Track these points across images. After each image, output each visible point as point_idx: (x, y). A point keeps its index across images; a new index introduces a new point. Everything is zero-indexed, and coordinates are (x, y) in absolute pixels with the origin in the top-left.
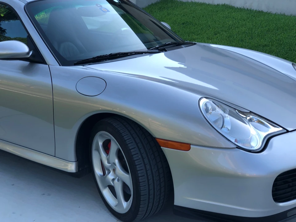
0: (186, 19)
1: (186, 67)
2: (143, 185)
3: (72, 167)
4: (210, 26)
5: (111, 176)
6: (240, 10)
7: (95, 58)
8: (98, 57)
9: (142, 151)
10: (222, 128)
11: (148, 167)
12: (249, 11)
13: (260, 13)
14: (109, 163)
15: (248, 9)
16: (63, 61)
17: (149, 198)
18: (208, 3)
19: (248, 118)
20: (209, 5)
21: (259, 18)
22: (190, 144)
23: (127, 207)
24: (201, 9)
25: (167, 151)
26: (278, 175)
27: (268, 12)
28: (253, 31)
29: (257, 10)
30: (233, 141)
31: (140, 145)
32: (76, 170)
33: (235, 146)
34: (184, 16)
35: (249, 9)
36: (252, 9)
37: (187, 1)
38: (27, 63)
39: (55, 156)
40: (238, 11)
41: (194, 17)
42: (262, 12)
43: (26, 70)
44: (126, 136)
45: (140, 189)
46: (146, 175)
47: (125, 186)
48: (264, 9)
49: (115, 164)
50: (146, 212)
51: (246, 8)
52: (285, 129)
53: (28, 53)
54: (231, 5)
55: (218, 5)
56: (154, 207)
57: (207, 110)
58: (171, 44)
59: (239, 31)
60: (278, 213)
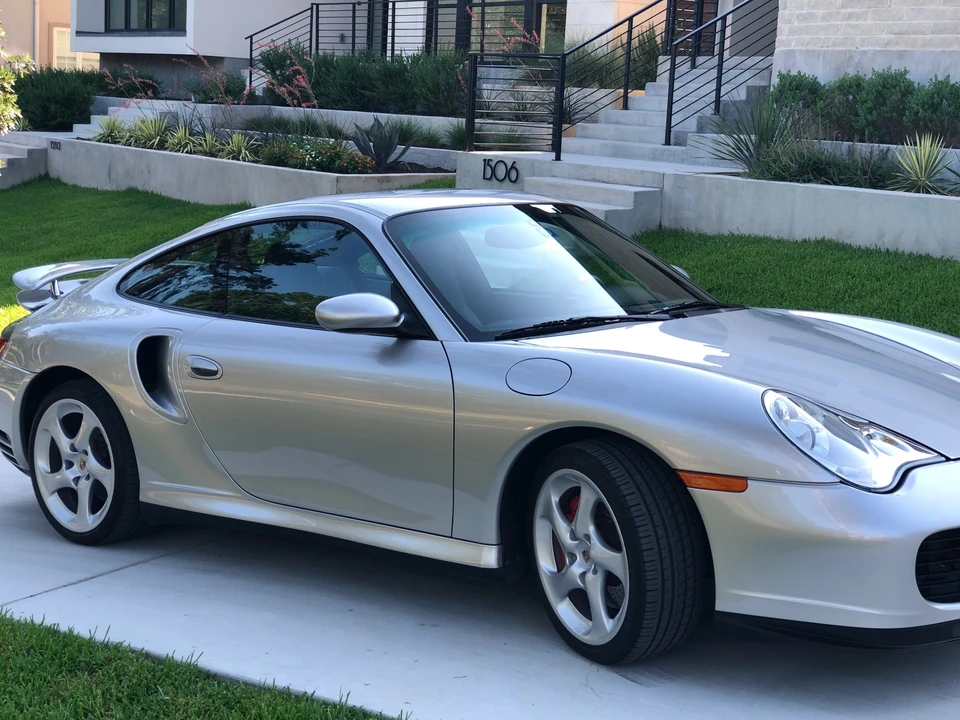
0: (718, 278)
1: (728, 355)
2: (652, 568)
3: (489, 558)
4: (782, 296)
5: (576, 569)
6: (868, 253)
7: (538, 326)
8: (544, 325)
9: (649, 499)
10: (813, 447)
11: (661, 531)
12: (892, 257)
13: (922, 260)
14: (574, 537)
15: (888, 251)
16: (471, 334)
17: (663, 597)
18: (776, 238)
19: (865, 433)
20: (779, 241)
21: (919, 272)
22: (746, 478)
23: (614, 627)
24: (757, 253)
25: (701, 496)
26: (924, 538)
27: (945, 258)
28: (903, 305)
29: (915, 253)
30: (834, 470)
31: (644, 488)
32: (499, 563)
33: (838, 480)
34: (710, 270)
35: (891, 250)
36: (900, 250)
37: (716, 233)
38: (391, 340)
39: (451, 537)
40: (861, 257)
41: (739, 274)
42: (928, 257)
43: (387, 355)
44: (617, 471)
45: (645, 576)
46: (656, 548)
47: (611, 580)
48: (933, 248)
49: (588, 537)
50: (653, 639)
51: (883, 249)
52: (942, 455)
53: (397, 319)
54: (841, 241)
55: (805, 241)
56: (672, 622)
57: (780, 414)
58: (695, 306)
59: (862, 307)
60: (934, 623)
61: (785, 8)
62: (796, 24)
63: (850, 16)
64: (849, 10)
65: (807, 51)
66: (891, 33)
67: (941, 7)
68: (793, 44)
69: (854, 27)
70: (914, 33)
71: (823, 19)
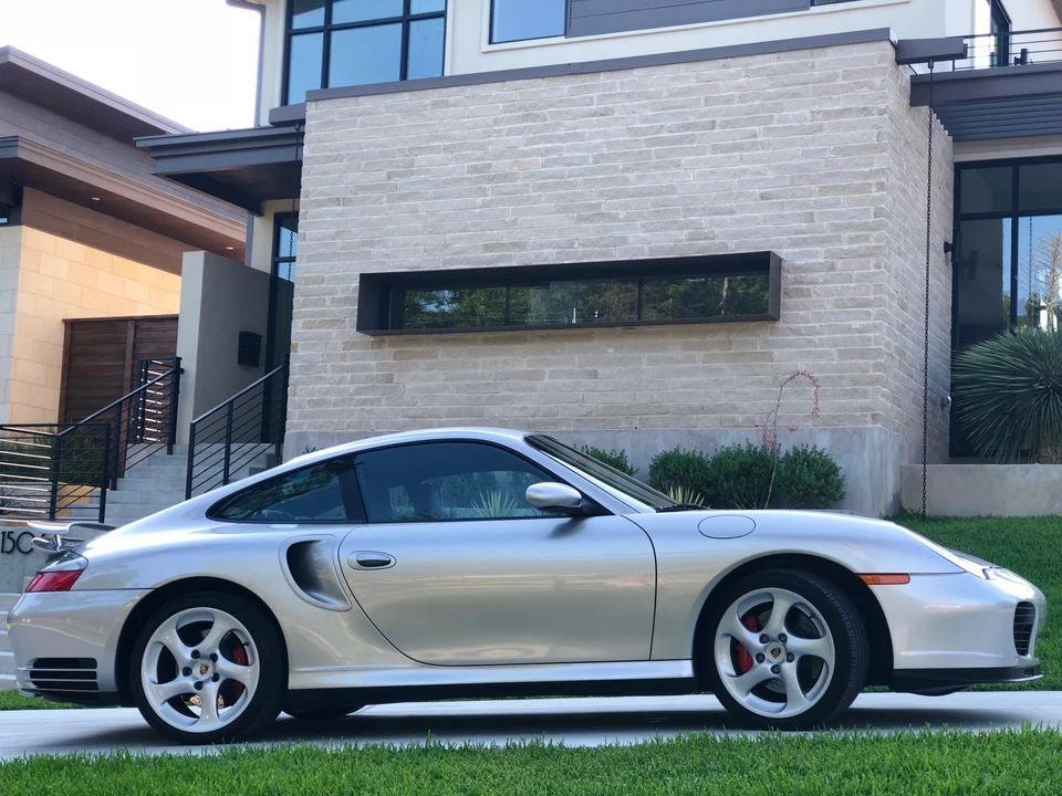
3: (685, 669)
5: (767, 665)
14: (767, 640)
22: (908, 574)
25: (879, 589)
32: (693, 674)
39: (648, 660)
49: (782, 636)
53: (579, 501)
61: (295, 395)
62: (307, 408)
63: (364, 402)
64: (363, 397)
65: (320, 433)
66: (406, 417)
67: (455, 394)
68: (305, 427)
69: (368, 412)
70: (429, 417)
71: (336, 404)
